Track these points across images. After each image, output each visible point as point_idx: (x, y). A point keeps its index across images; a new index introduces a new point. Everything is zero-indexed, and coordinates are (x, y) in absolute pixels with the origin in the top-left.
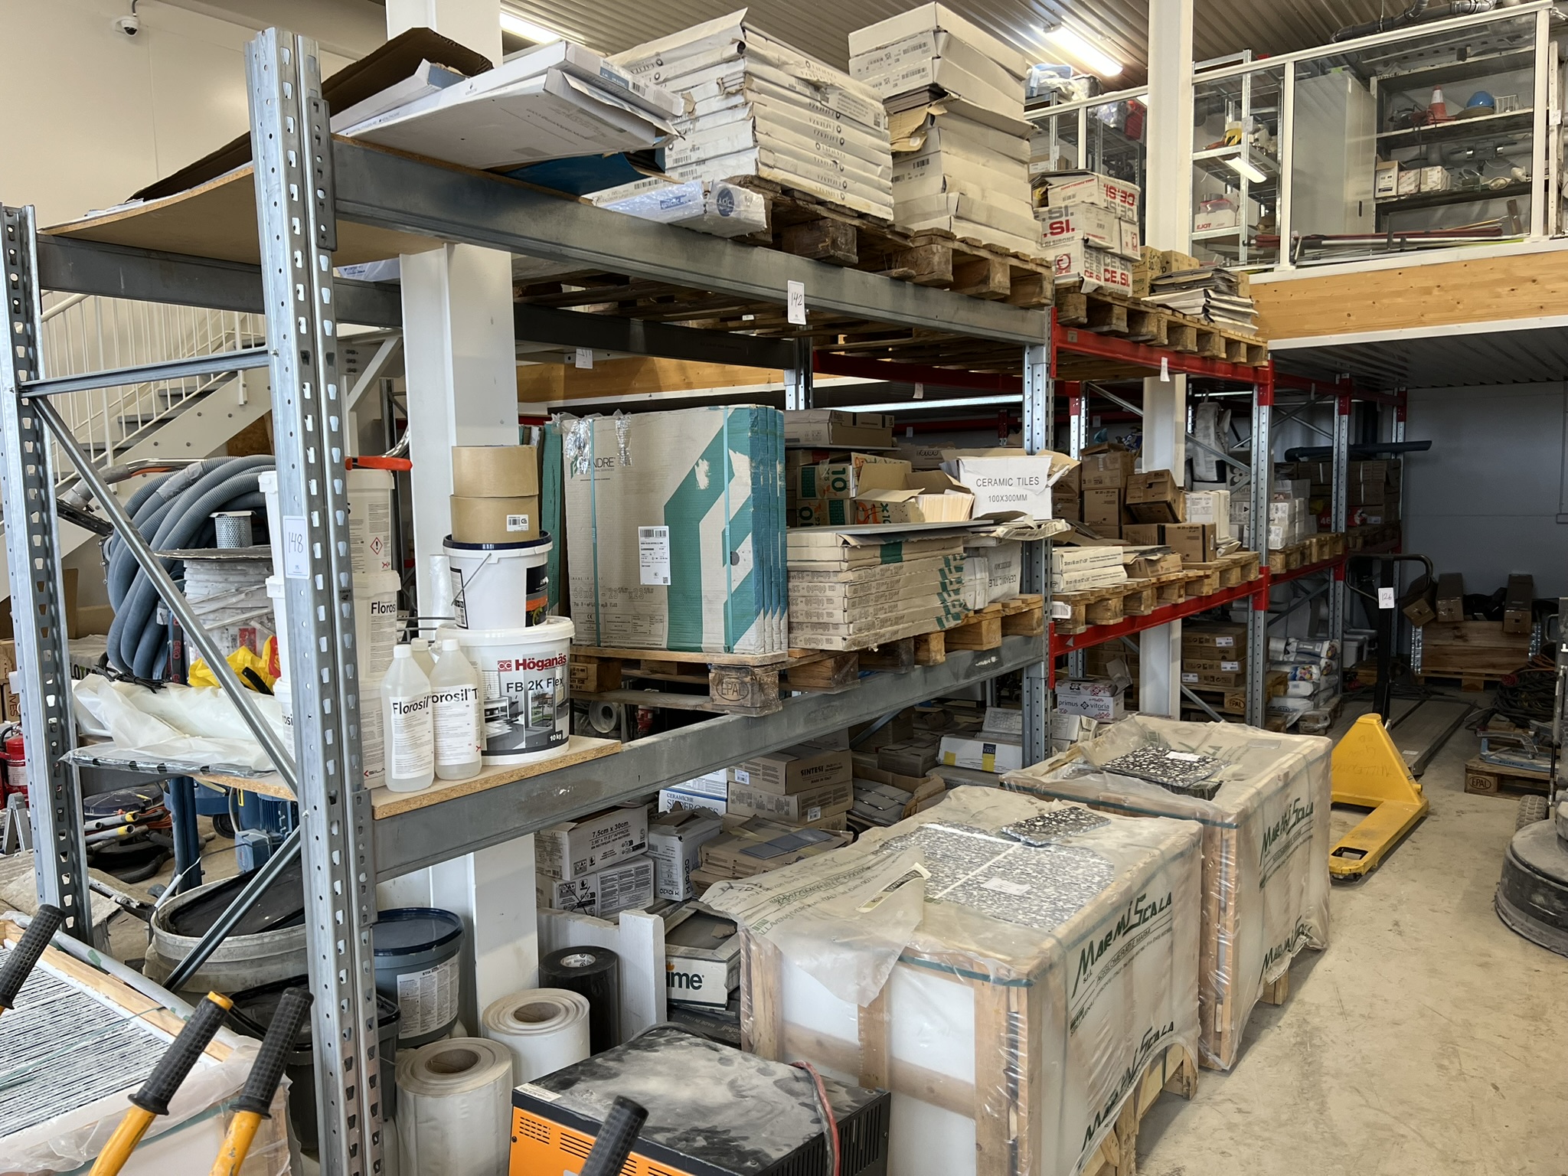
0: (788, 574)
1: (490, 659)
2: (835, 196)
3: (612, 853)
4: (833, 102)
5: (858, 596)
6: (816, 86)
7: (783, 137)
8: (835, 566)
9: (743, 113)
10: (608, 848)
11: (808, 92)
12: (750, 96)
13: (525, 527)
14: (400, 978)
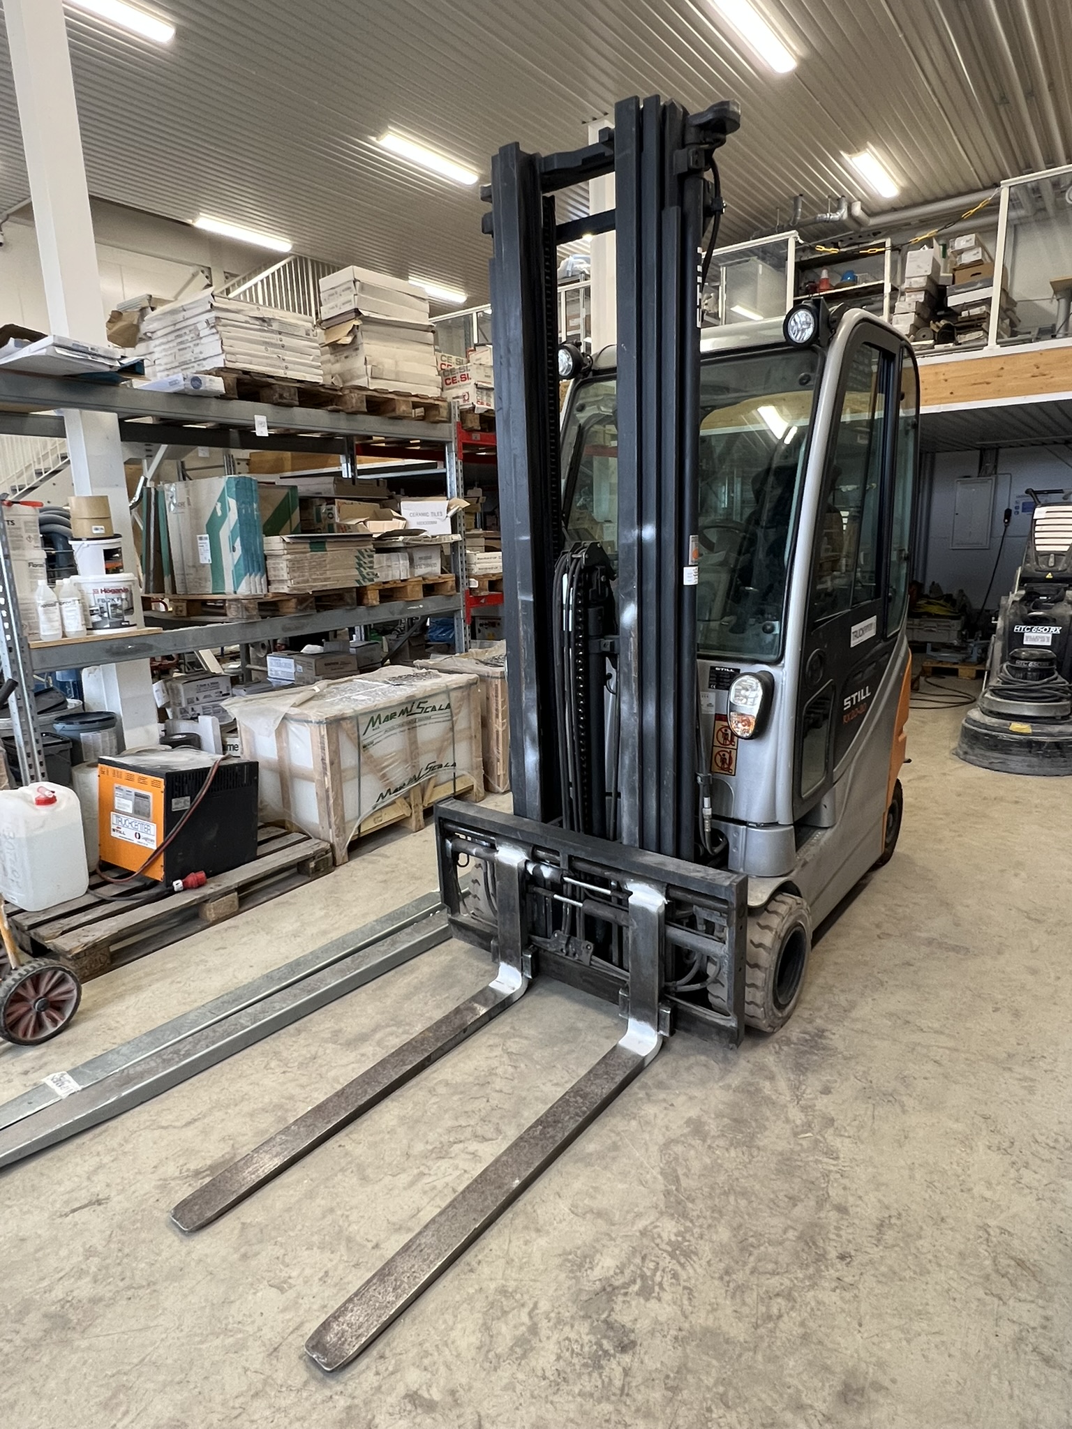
0: (266, 557)
1: (88, 589)
2: (281, 373)
3: (210, 696)
4: (275, 326)
5: (294, 567)
6: (263, 320)
7: (240, 347)
8: (281, 552)
9: (217, 337)
10: (207, 693)
11: (257, 323)
12: (220, 328)
13: (103, 532)
14: (82, 734)
